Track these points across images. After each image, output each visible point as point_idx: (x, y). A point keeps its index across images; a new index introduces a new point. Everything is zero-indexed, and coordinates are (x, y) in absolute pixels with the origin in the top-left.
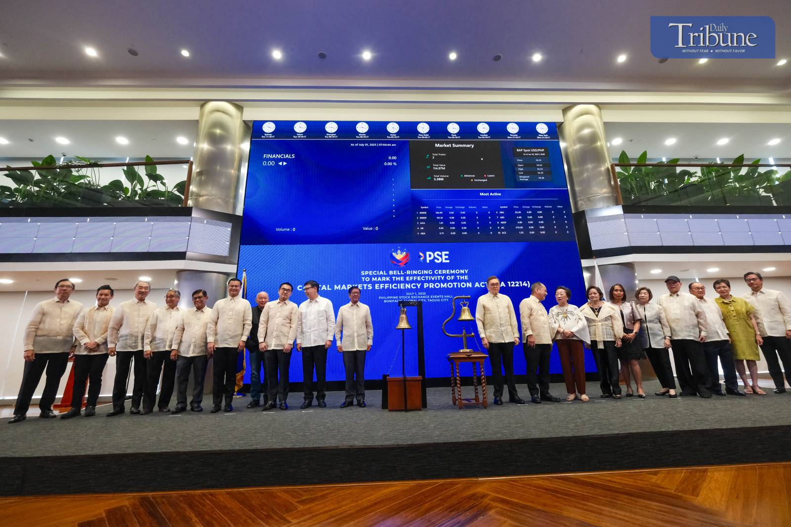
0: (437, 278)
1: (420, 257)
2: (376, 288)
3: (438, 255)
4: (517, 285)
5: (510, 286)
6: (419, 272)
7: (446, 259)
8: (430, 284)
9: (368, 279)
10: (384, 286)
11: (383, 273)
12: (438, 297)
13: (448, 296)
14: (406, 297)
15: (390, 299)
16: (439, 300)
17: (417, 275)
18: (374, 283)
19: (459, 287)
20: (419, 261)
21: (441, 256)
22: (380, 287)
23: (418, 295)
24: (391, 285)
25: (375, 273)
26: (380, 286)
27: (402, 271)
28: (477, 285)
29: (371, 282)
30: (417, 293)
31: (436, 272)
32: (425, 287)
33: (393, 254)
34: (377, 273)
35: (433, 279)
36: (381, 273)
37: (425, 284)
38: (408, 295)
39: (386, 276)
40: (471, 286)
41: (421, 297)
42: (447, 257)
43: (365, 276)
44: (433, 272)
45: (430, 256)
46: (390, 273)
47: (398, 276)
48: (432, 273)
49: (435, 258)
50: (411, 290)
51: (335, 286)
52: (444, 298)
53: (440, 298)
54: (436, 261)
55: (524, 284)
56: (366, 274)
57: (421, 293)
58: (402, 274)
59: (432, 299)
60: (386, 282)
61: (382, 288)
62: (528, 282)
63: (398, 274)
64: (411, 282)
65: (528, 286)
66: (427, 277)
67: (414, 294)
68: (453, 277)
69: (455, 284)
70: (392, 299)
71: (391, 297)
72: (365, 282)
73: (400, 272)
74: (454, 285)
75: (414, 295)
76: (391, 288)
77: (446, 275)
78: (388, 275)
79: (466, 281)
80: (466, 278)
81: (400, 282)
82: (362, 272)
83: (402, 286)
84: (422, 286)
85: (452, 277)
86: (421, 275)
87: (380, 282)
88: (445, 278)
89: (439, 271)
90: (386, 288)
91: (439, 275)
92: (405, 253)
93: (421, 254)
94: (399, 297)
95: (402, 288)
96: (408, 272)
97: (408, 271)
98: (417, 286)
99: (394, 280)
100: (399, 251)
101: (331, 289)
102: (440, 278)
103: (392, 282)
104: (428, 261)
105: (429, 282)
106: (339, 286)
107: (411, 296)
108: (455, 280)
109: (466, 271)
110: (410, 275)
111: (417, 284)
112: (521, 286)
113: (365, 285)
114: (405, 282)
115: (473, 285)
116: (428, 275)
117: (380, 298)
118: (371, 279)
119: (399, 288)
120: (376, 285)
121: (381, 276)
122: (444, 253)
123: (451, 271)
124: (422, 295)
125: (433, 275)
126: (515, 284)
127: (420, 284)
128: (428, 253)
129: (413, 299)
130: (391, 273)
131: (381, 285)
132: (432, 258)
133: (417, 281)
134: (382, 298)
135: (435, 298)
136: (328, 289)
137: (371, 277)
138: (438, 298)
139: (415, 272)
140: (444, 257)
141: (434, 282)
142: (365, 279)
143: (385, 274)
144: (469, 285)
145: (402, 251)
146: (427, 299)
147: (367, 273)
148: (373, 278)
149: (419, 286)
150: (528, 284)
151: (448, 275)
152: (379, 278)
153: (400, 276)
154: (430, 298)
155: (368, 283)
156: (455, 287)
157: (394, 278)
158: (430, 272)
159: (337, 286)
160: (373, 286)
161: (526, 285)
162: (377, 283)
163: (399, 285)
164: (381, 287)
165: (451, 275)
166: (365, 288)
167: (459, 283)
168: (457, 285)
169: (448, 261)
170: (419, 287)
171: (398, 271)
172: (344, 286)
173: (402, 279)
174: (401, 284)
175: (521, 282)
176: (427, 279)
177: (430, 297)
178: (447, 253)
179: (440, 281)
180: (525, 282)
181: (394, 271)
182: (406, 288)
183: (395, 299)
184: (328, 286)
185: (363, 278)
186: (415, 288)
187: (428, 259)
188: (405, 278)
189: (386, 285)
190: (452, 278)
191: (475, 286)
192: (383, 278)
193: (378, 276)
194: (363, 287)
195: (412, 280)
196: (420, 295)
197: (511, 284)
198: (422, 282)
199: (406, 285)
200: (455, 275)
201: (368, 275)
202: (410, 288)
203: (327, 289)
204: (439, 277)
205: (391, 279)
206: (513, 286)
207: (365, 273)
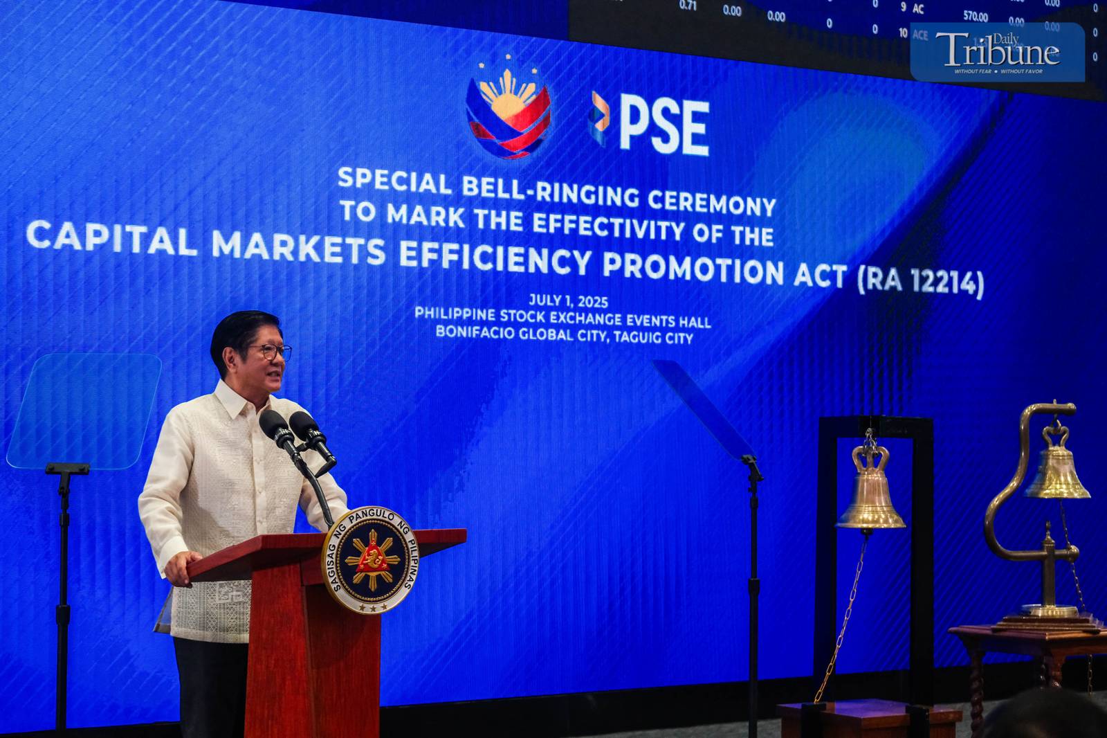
0: (658, 229)
1: (594, 115)
2: (404, 262)
3: (666, 112)
4: (941, 289)
5: (916, 288)
6: (588, 194)
7: (697, 139)
8: (629, 257)
9: (366, 212)
10: (439, 251)
11: (438, 188)
12: (656, 321)
13: (693, 322)
14: (527, 316)
15: (460, 322)
16: (654, 338)
17: (578, 209)
18: (393, 235)
19: (737, 279)
20: (588, 136)
21: (677, 120)
22: (419, 258)
23: (576, 309)
24: (466, 248)
25: (401, 181)
26: (419, 250)
27: (515, 183)
28: (803, 276)
29: (380, 227)
30: (575, 301)
31: (656, 199)
32: (608, 269)
33: (483, 87)
34: (407, 181)
35: (640, 234)
36: (428, 184)
37: (608, 256)
38: (537, 308)
39: (446, 202)
40: (780, 281)
41: (590, 318)
42: (701, 128)
43: (356, 194)
44: (643, 198)
45: (635, 115)
46: (466, 186)
47: (497, 205)
48: (636, 204)
49: (653, 129)
50: (546, 282)
51: (216, 235)
52: (677, 329)
53: (664, 330)
54: (657, 142)
55: (964, 286)
56: (360, 182)
57: (585, 301)
58: (516, 196)
59: (630, 330)
60: (443, 234)
61: (431, 262)
62: (979, 274)
63: (502, 195)
64: (551, 241)
65: (976, 292)
66: (617, 222)
67: (563, 301)
68: (716, 232)
69: (724, 262)
70: (470, 322)
71: (466, 313)
72: (357, 228)
73: (508, 189)
74: (718, 268)
75: (563, 308)
76: (466, 265)
77: (690, 218)
78: (457, 200)
79: (763, 255)
80: (764, 237)
81: (508, 239)
82: (341, 172)
83: (512, 259)
84: (596, 263)
85: (715, 227)
86: (595, 211)
87: (420, 233)
88: (687, 233)
89: (668, 194)
90: (445, 265)
91: (664, 215)
92: (532, 87)
93: (600, 103)
94: (498, 315)
95: (513, 268)
96: (543, 190)
97: (540, 184)
98: (572, 263)
99: (481, 225)
100: (507, 74)
101: (194, 253)
102: (670, 231)
103: (470, 235)
104: (625, 144)
105: (624, 245)
106: (237, 236)
107: (548, 310)
108: (725, 247)
109: (769, 208)
110: (549, 207)
111: (576, 253)
112: (955, 290)
113: (355, 242)
114: (528, 239)
115: (790, 273)
116: (623, 211)
117: (418, 311)
118: (382, 213)
119: (500, 267)
120: (404, 244)
121: (428, 200)
122: (691, 106)
123: (712, 198)
124: (594, 311)
125: (644, 213)
126: (937, 281)
127: (588, 254)
128: (628, 100)
129: (558, 327)
130: (469, 185)
131: (427, 245)
132: (641, 128)
133: (574, 241)
134: (430, 313)
135: (642, 329)
136: (184, 251)
137: (382, 199)
138: (653, 329)
139: (570, 193)
140: (691, 128)
141: (644, 247)
142: (354, 209)
143: (443, 191)
144: (775, 273)
145: (521, 79)
146: (609, 330)
147: (363, 176)
148: (391, 208)
149: (583, 262)
150: (976, 282)
151: (699, 217)
152: (419, 209)
153: (509, 205)
154: (624, 328)
155: (367, 231)
156: (724, 278)
157: (481, 213)
158: (632, 197)
159: (227, 239)
160: (392, 251)
161: (970, 288)
162: (409, 237)
163: (500, 250)
164: (427, 257)
165: (709, 219)
166: (355, 260)
167: (738, 262)
168: (731, 269)
169: (703, 151)
170: (582, 272)
171: (500, 181)
172: (257, 237)
173: (514, 221)
174: (513, 250)
175: (955, 274)
176: (617, 234)
177: (624, 320)
178: (703, 107)
179: (668, 247)
180: (969, 275)
181: (485, 180)
182: (532, 269)
183: (483, 323)
184: (183, 233)
185: (347, 204)
186: (566, 271)
187: (628, 131)
188: (527, 222)
189: (447, 247)
190: (716, 235)
191: (797, 283)
192: (434, 209)
193: (410, 199)
194: (346, 250)
195: (560, 230)
196: (586, 311)
197: (923, 280)
198: (597, 246)
199: (532, 251)
200: (727, 220)
201: (368, 192)
202: (545, 270)
203: (176, 248)
204: (664, 225)
205: (470, 218)
206: (928, 288)
207: (353, 175)
